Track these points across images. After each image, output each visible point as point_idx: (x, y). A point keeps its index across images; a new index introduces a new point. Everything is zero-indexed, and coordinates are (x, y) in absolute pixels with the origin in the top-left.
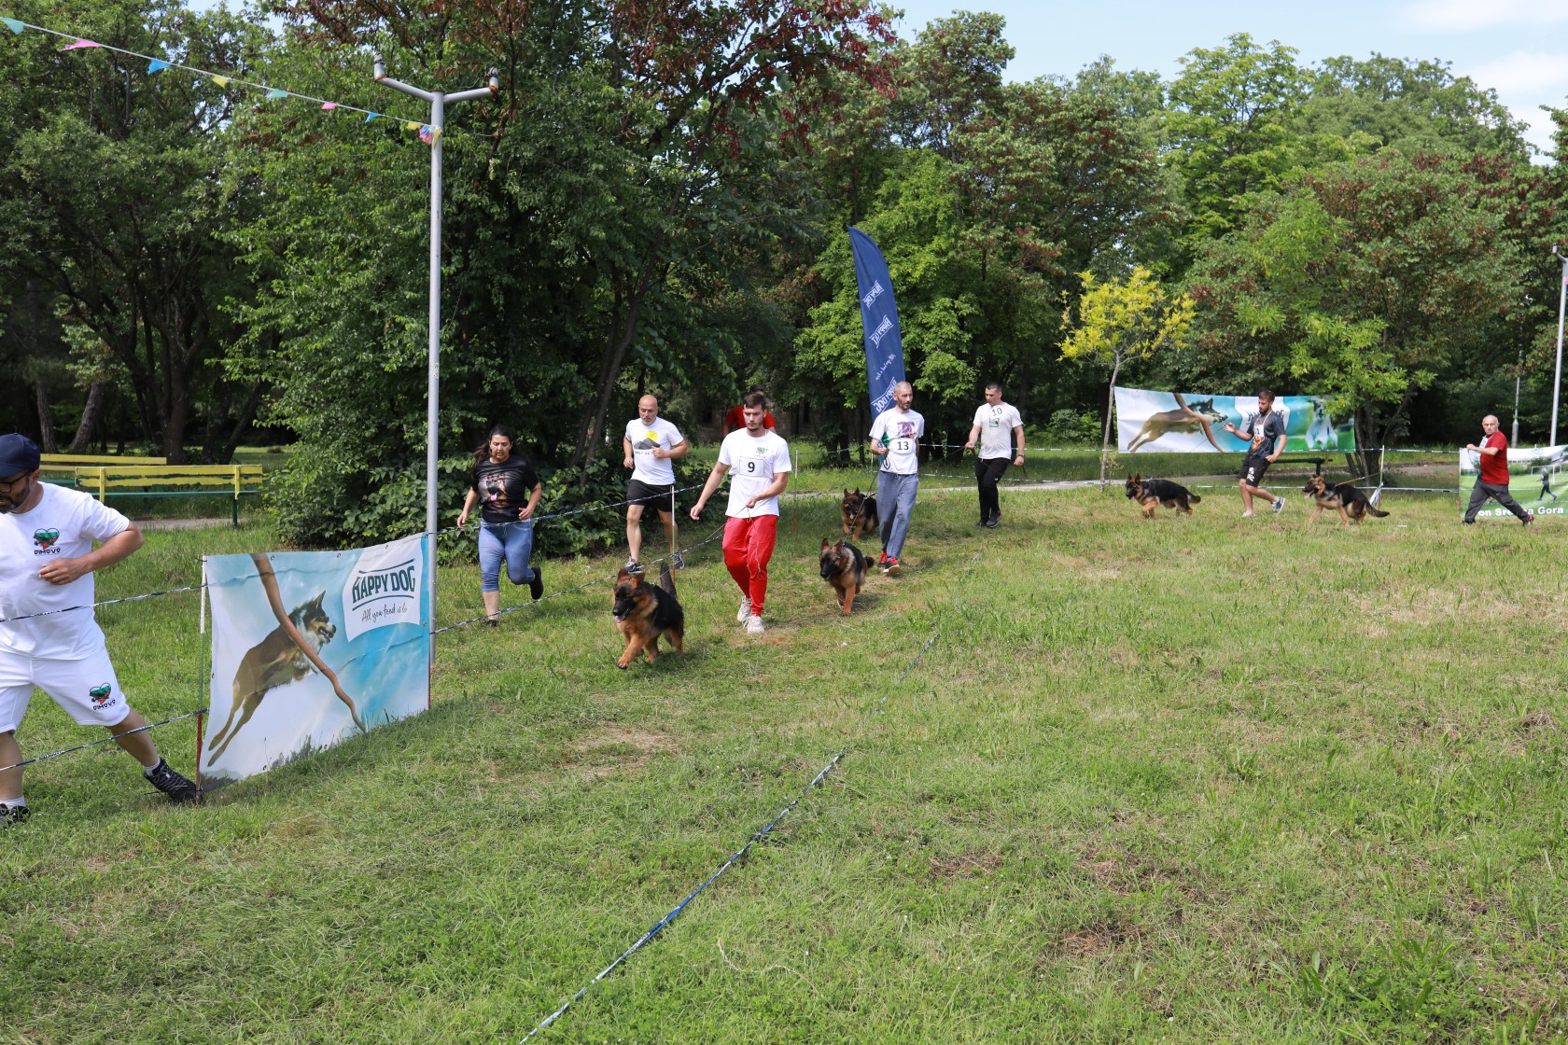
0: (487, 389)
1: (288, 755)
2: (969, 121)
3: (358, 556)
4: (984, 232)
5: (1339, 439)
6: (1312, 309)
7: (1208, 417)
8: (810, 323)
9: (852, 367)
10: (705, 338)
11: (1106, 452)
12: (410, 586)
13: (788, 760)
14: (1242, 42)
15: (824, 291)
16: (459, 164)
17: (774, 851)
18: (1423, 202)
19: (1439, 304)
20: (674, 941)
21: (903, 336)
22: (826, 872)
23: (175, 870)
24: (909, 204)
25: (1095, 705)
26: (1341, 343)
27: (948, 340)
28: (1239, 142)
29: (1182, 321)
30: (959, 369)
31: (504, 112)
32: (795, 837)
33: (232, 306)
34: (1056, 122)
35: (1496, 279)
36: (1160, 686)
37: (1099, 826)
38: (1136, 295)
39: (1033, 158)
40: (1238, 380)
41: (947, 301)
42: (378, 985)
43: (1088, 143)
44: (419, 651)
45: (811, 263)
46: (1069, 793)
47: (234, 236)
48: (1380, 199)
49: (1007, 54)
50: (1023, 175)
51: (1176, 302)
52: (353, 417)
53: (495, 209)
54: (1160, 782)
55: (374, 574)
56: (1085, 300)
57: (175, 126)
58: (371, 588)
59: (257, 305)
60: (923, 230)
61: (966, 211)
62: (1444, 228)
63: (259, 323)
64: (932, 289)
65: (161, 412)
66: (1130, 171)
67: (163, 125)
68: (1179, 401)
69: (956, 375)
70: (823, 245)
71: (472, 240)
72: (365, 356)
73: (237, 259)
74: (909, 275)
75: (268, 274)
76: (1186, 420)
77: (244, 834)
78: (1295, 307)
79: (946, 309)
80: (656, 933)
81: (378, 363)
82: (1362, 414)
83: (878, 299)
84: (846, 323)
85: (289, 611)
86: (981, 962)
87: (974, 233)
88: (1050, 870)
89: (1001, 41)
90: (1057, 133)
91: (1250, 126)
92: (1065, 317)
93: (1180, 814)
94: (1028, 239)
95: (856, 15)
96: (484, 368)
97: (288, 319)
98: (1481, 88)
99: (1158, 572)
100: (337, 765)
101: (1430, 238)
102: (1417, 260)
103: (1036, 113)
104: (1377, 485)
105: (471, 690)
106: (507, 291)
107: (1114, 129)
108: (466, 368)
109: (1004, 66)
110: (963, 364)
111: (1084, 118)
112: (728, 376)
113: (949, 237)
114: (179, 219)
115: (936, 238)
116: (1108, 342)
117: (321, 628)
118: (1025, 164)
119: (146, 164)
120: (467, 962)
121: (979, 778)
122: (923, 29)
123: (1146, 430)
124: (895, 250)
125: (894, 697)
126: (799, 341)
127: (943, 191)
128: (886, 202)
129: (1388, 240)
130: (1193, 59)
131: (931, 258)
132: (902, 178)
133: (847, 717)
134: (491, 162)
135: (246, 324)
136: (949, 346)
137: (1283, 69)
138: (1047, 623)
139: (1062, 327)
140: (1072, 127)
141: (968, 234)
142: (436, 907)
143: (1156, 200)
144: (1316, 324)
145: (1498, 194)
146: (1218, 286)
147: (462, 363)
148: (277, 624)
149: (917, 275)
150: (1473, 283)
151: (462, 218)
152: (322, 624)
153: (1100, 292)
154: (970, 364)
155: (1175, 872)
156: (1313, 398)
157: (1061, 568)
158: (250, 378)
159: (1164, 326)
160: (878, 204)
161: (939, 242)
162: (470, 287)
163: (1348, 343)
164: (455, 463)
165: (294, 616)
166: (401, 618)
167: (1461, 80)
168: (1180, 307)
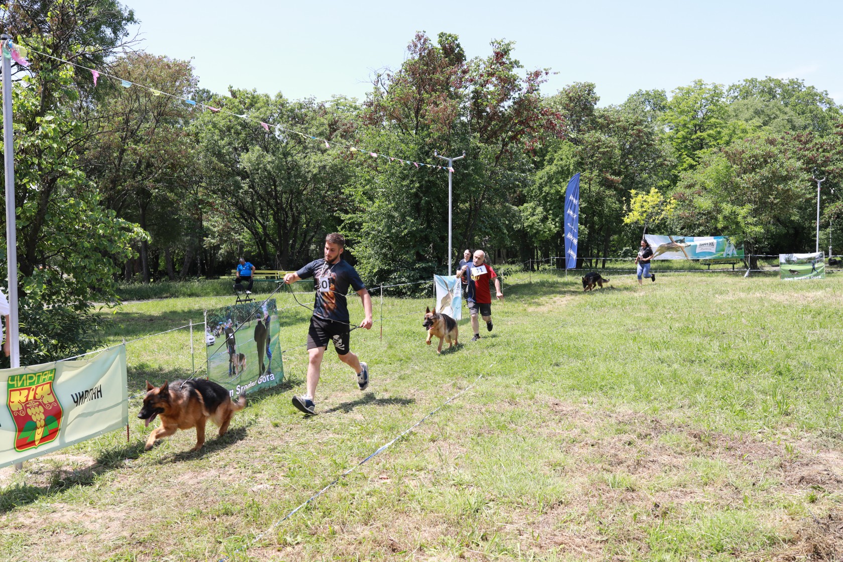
4: (590, 173)
5: (737, 253)
6: (724, 201)
7: (683, 245)
14: (699, 84)
18: (767, 158)
24: (558, 162)
26: (736, 215)
28: (700, 127)
29: (671, 208)
34: (618, 127)
38: (652, 199)
43: (632, 135)
48: (750, 158)
49: (597, 99)
50: (605, 150)
51: (668, 201)
56: (632, 201)
62: (776, 168)
66: (650, 145)
68: (671, 239)
76: (674, 246)
82: (746, 243)
87: (586, 174)
89: (594, 94)
91: (704, 119)
94: (608, 176)
98: (820, 91)
101: (770, 172)
102: (765, 181)
103: (610, 123)
107: (642, 129)
109: (595, 103)
111: (630, 125)
116: (642, 217)
118: (606, 145)
122: (562, 90)
123: (657, 251)
127: (573, 157)
128: (549, 162)
129: (753, 173)
130: (677, 91)
132: (555, 152)
137: (718, 94)
139: (624, 212)
140: (625, 129)
144: (726, 207)
145: (808, 149)
146: (688, 191)
153: (638, 198)
156: (726, 237)
159: (664, 210)
167: (810, 87)
168: (670, 203)
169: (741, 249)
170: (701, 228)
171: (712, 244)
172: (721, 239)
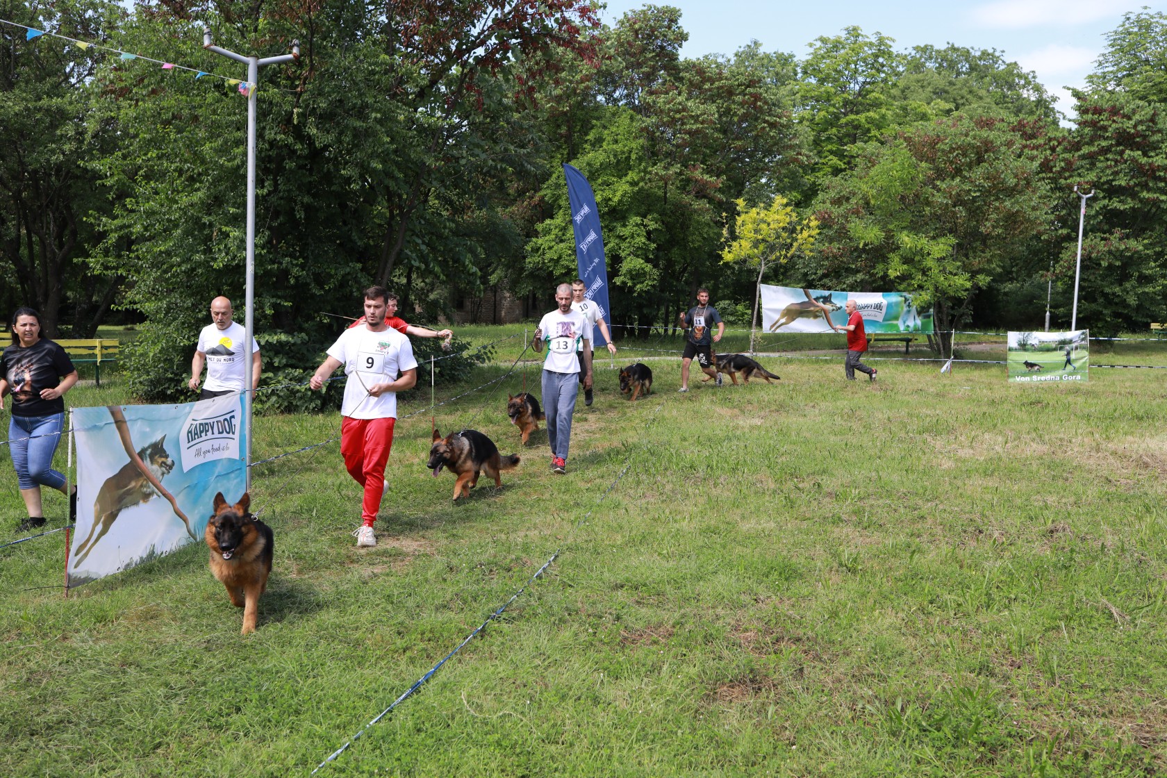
0: (292, 281)
1: (136, 559)
2: (655, 86)
3: (191, 408)
4: (666, 168)
5: (922, 324)
6: (904, 228)
7: (828, 307)
8: (536, 234)
9: (567, 267)
10: (457, 245)
11: (754, 332)
12: (231, 430)
13: (517, 558)
14: (854, 32)
15: (547, 211)
16: (270, 112)
17: (505, 627)
18: (982, 152)
19: (993, 227)
20: (430, 695)
21: (605, 245)
22: (544, 642)
23: (47, 648)
24: (610, 147)
25: (743, 518)
26: (924, 254)
27: (638, 248)
28: (852, 106)
29: (809, 236)
30: (647, 269)
31: (305, 73)
32: (521, 616)
33: (95, 218)
34: (718, 88)
35: (1034, 209)
36: (791, 504)
37: (745, 606)
38: (776, 217)
39: (701, 114)
40: (850, 280)
41: (638, 219)
42: (204, 732)
43: (742, 104)
44: (238, 480)
45: (537, 190)
46: (723, 582)
47: (95, 165)
48: (952, 150)
49: (683, 37)
50: (694, 127)
51: (805, 222)
52: (189, 303)
53: (298, 146)
54: (789, 574)
55: (204, 422)
56: (739, 220)
57: (50, 81)
58: (201, 432)
59: (115, 218)
60: (621, 166)
61: (652, 153)
62: (997, 172)
63: (116, 231)
64: (627, 210)
65: (40, 299)
66: (773, 125)
67: (41, 79)
68: (807, 295)
69: (645, 274)
70: (546, 176)
71: (280, 169)
72: (198, 257)
73: (99, 182)
74: (610, 199)
75: (123, 194)
76: (812, 309)
77: (102, 619)
78: (891, 227)
79: (637, 225)
80: (416, 689)
81: (208, 262)
82: (938, 306)
83: (586, 217)
84: (563, 235)
85: (138, 450)
86: (657, 707)
87: (658, 169)
88: (708, 639)
89: (679, 28)
90: (719, 96)
91: (860, 94)
92: (725, 232)
93: (804, 597)
94: (698, 174)
95: (571, 6)
96: (290, 266)
97: (138, 228)
98: (1025, 70)
99: (790, 420)
100: (175, 567)
101: (988, 178)
102: (978, 194)
103: (704, 81)
104: (949, 358)
105: (278, 509)
106: (307, 208)
107: (761, 94)
108: (276, 266)
109: (680, 46)
110: (650, 266)
111: (739, 85)
112: (474, 274)
113: (640, 172)
114: (53, 152)
115: (630, 172)
116: (756, 251)
117: (163, 462)
118: (696, 119)
119: (27, 109)
120: (273, 713)
121: (657, 572)
122: (621, 17)
123: (783, 316)
124: (600, 181)
125: (596, 512)
126: (528, 248)
127: (636, 137)
128: (593, 145)
129: (958, 179)
130: (819, 44)
131: (627, 187)
132: (605, 127)
133: (561, 527)
134: (295, 110)
135: (105, 232)
136: (639, 253)
137: (884, 53)
138: (709, 457)
139: (723, 240)
140: (730, 92)
141: (654, 170)
142: (249, 672)
143: (791, 147)
144: (906, 240)
145: (1036, 147)
146: (836, 211)
147: (273, 262)
148: (128, 460)
149: (616, 199)
150: (1017, 212)
151: (273, 153)
152: (163, 459)
153: (750, 214)
154: (655, 266)
155: (799, 640)
156: (904, 294)
157: (721, 417)
158: (109, 273)
159: (797, 240)
160: (587, 146)
161: (632, 176)
162: (279, 205)
163: (929, 254)
164: (267, 337)
165: (142, 454)
166: (225, 455)
167: (1011, 64)
168: (808, 226)
169: (929, 317)
170: (860, 277)
171: (878, 307)
172: (894, 298)
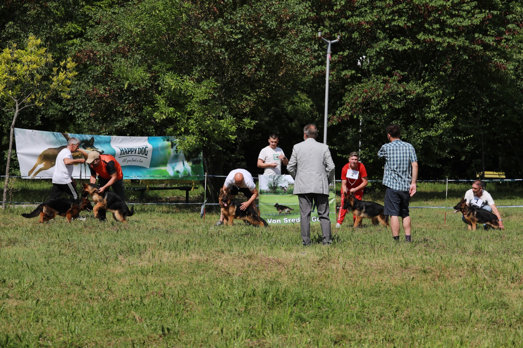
5: (193, 169)
7: (89, 151)
19: (256, 70)
38: (31, 57)
51: (62, 64)
68: (66, 139)
104: (203, 201)
116: (10, 93)
123: (41, 161)
129: (220, 21)
144: (171, 82)
156: (171, 138)
159: (53, 82)
163: (192, 97)
168: (65, 68)
169: (198, 162)
170: (128, 120)
171: (143, 151)
172: (161, 142)
